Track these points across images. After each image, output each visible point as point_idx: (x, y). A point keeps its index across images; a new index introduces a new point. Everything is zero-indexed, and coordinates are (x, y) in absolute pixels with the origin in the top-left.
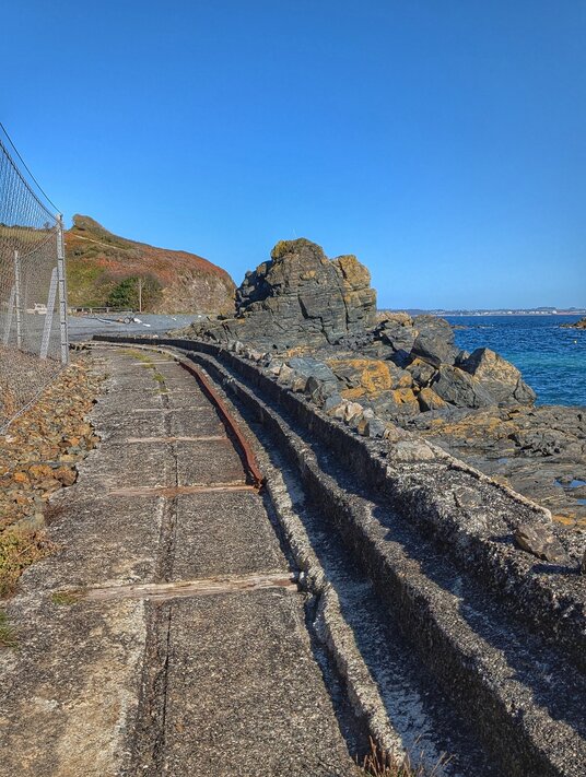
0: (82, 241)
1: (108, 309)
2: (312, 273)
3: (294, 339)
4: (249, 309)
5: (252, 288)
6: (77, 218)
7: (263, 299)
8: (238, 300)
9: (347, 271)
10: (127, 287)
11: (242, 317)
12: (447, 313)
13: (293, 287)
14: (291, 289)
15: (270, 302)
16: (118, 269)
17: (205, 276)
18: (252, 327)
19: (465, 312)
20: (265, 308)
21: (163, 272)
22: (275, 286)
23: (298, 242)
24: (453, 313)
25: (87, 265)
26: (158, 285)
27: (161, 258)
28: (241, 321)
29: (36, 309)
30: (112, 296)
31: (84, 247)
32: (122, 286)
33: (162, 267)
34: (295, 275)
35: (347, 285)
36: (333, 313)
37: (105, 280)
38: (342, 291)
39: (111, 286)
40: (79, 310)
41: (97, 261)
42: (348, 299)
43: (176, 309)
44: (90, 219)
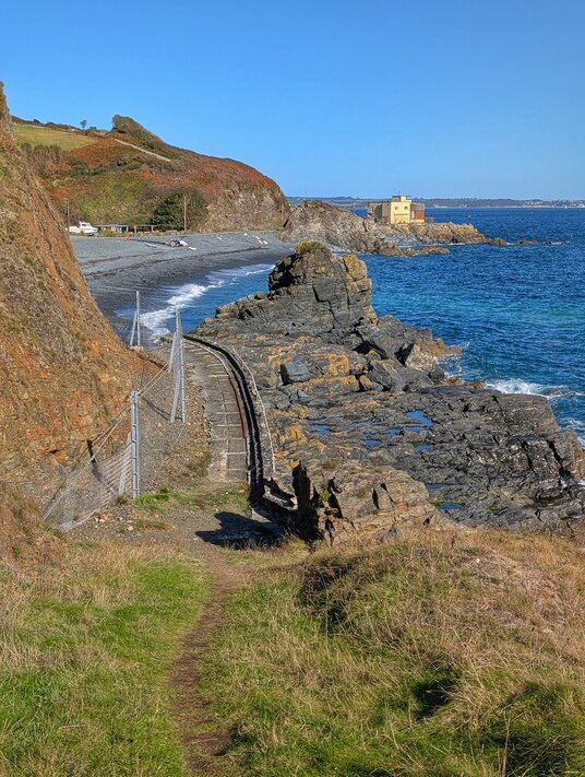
0: (125, 148)
1: (153, 226)
2: (323, 269)
3: (309, 316)
4: (277, 293)
5: (281, 274)
6: (118, 120)
7: (288, 285)
8: (271, 282)
9: (349, 266)
10: (172, 203)
11: (272, 299)
12: (544, 203)
13: (309, 279)
14: (308, 279)
15: (292, 288)
16: (162, 183)
17: (252, 189)
18: (278, 308)
19: (567, 203)
20: (289, 293)
21: (209, 186)
22: (296, 277)
23: (314, 244)
24: (553, 203)
25: (129, 179)
26: (204, 201)
27: (206, 170)
28: (271, 303)
29: (82, 227)
30: (156, 212)
31: (127, 157)
32: (167, 202)
33: (208, 179)
34: (311, 270)
35: (349, 277)
36: (337, 298)
37: (149, 195)
38: (344, 282)
39: (156, 202)
40: (124, 229)
41: (141, 174)
42: (349, 288)
43: (222, 227)
44: (131, 120)
